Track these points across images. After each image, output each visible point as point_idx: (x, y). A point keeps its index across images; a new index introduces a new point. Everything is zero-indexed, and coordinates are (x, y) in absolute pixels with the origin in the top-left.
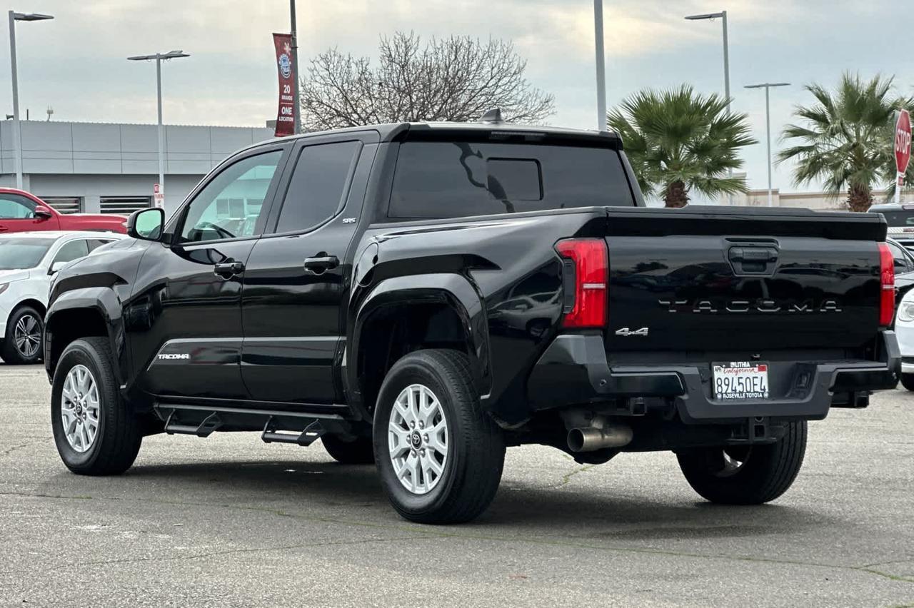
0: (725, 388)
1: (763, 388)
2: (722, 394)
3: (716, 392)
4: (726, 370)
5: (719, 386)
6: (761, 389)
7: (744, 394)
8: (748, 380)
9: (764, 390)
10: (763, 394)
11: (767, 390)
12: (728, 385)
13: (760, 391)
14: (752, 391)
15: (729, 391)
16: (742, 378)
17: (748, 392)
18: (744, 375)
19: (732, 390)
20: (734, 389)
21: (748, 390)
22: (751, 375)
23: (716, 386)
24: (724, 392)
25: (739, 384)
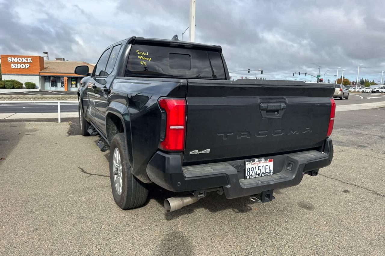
0: (251, 172)
1: (270, 170)
2: (250, 176)
3: (247, 175)
4: (253, 163)
5: (248, 172)
6: (269, 171)
7: (261, 175)
8: (263, 167)
9: (271, 171)
10: (270, 173)
11: (272, 171)
12: (253, 171)
13: (269, 172)
14: (265, 172)
15: (254, 174)
16: (260, 166)
17: (263, 173)
18: (261, 165)
19: (255, 173)
20: (256, 172)
21: (263, 172)
22: (265, 164)
23: (247, 172)
24: (250, 175)
25: (259, 169)
